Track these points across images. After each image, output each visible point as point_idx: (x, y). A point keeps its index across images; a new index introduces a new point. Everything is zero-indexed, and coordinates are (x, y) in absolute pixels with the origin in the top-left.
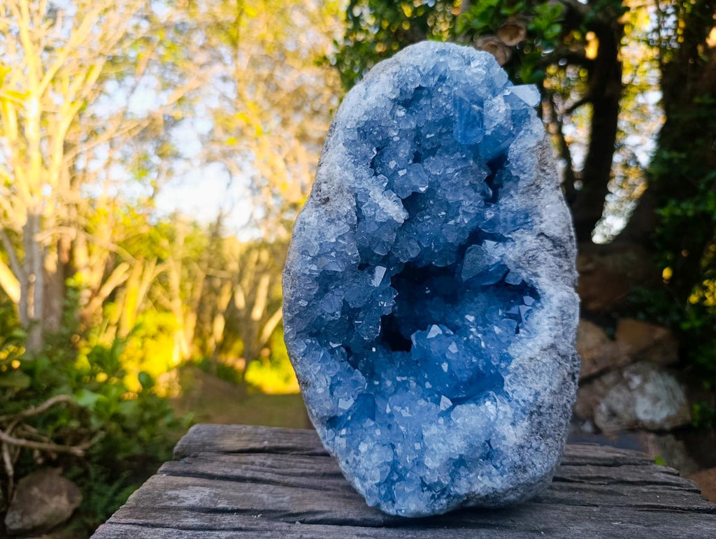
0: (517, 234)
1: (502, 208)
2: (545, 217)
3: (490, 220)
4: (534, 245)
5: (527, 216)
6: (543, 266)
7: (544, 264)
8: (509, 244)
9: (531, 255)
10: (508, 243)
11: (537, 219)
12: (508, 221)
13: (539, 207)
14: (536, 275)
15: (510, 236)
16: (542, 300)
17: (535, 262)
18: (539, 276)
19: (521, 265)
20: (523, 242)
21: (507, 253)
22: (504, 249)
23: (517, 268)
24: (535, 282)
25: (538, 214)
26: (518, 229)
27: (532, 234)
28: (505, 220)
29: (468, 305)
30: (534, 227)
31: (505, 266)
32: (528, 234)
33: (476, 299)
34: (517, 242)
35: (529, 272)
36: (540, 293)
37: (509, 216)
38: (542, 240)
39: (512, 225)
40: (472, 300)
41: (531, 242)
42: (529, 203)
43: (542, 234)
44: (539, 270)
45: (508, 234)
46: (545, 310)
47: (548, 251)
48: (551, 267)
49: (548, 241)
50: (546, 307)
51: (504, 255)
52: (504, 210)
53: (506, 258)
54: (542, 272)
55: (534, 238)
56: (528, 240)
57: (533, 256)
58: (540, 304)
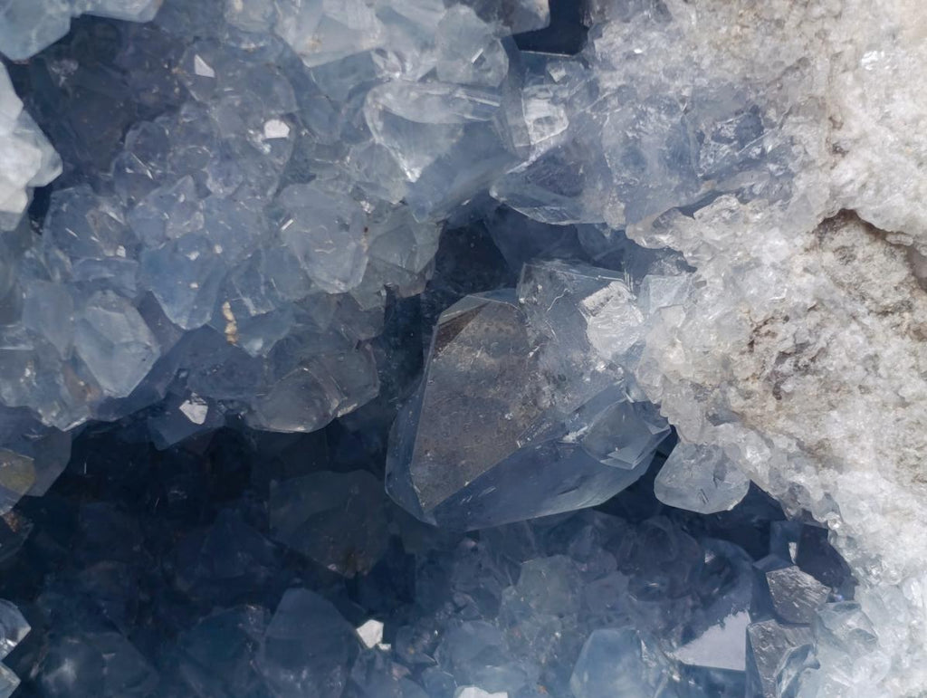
0: (705, 229)
1: (610, 82)
2: (860, 119)
3: (551, 158)
4: (803, 286)
5: (754, 122)
6: (859, 402)
7: (864, 389)
8: (664, 288)
9: (788, 345)
10: (653, 281)
11: (810, 138)
12: (650, 155)
13: (821, 65)
14: (819, 455)
15: (665, 239)
16: (862, 594)
17: (811, 384)
18: (837, 464)
19: (737, 403)
20: (739, 269)
21: (655, 339)
22: (636, 317)
23: (716, 420)
24: (818, 496)
25: (824, 112)
26: (708, 199)
27: (787, 226)
28: (634, 157)
29: (468, 627)
30: (801, 184)
31: (647, 409)
32: (767, 225)
33: (509, 594)
34: (705, 273)
35: (782, 443)
36: (848, 556)
37: (657, 128)
38: (846, 255)
39: (675, 181)
40: (490, 604)
41: (784, 269)
42: (761, 47)
43: (848, 216)
44: (836, 429)
45: (658, 226)
46: (883, 658)
47: (885, 313)
48: (904, 404)
49: (880, 258)
50: (891, 637)
51: (638, 349)
52: (623, 94)
53: (652, 365)
54: (853, 437)
55: (799, 241)
56: (767, 259)
57: (801, 348)
58: (853, 622)
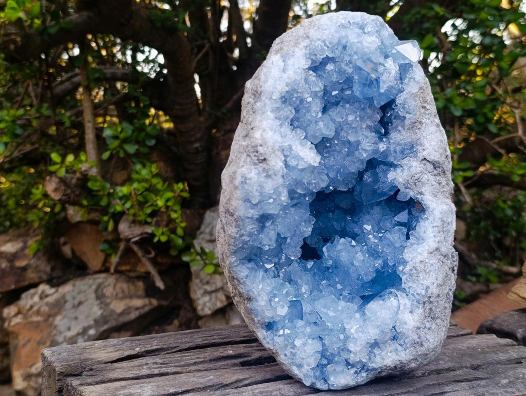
0: (405, 162)
1: (392, 141)
2: (427, 145)
3: (384, 152)
4: (419, 170)
5: (412, 147)
6: (426, 186)
7: (427, 184)
8: (399, 170)
9: (417, 178)
10: (397, 169)
11: (420, 148)
12: (398, 152)
13: (422, 138)
14: (421, 193)
15: (399, 163)
16: (426, 212)
17: (420, 184)
18: (423, 194)
19: (409, 186)
20: (410, 167)
21: (398, 177)
22: (394, 173)
23: (406, 188)
24: (420, 199)
25: (421, 145)
26: (405, 158)
27: (417, 161)
28: (395, 152)
29: (366, 216)
30: (419, 155)
31: (396, 187)
32: (414, 160)
34: (405, 167)
35: (415, 192)
36: (425, 207)
37: (398, 148)
38: (425, 164)
39: (401, 155)
41: (416, 167)
42: (414, 137)
43: (425, 159)
44: (423, 190)
45: (398, 161)
46: (429, 221)
47: (430, 173)
48: (433, 185)
49: (429, 165)
50: (431, 218)
51: (395, 179)
52: (394, 143)
53: (397, 181)
54: (426, 191)
55: (418, 163)
56: (414, 166)
57: (419, 178)
58: (425, 216)
